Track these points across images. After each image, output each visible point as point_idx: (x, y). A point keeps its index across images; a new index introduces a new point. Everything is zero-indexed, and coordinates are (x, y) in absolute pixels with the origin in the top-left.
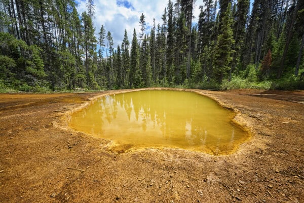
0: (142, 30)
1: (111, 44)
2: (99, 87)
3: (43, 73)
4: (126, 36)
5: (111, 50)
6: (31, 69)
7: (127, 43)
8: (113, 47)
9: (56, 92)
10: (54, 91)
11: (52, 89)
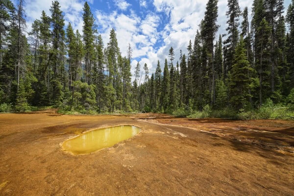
0: (171, 60)
1: (147, 73)
2: (131, 110)
3: (95, 101)
4: (158, 65)
5: (147, 77)
6: (88, 99)
7: (160, 71)
8: (148, 75)
9: (101, 114)
10: (99, 113)
11: (98, 111)
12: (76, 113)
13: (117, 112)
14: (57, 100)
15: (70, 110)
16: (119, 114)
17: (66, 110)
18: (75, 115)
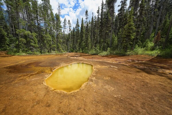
1: (70, 26)
2: (63, 51)
4: (78, 22)
5: (70, 30)
7: (78, 26)
9: (43, 54)
10: (41, 54)
11: (41, 52)
12: (24, 54)
13: (53, 53)
14: (4, 44)
15: (18, 52)
16: (55, 54)
17: (15, 52)
18: (23, 55)
